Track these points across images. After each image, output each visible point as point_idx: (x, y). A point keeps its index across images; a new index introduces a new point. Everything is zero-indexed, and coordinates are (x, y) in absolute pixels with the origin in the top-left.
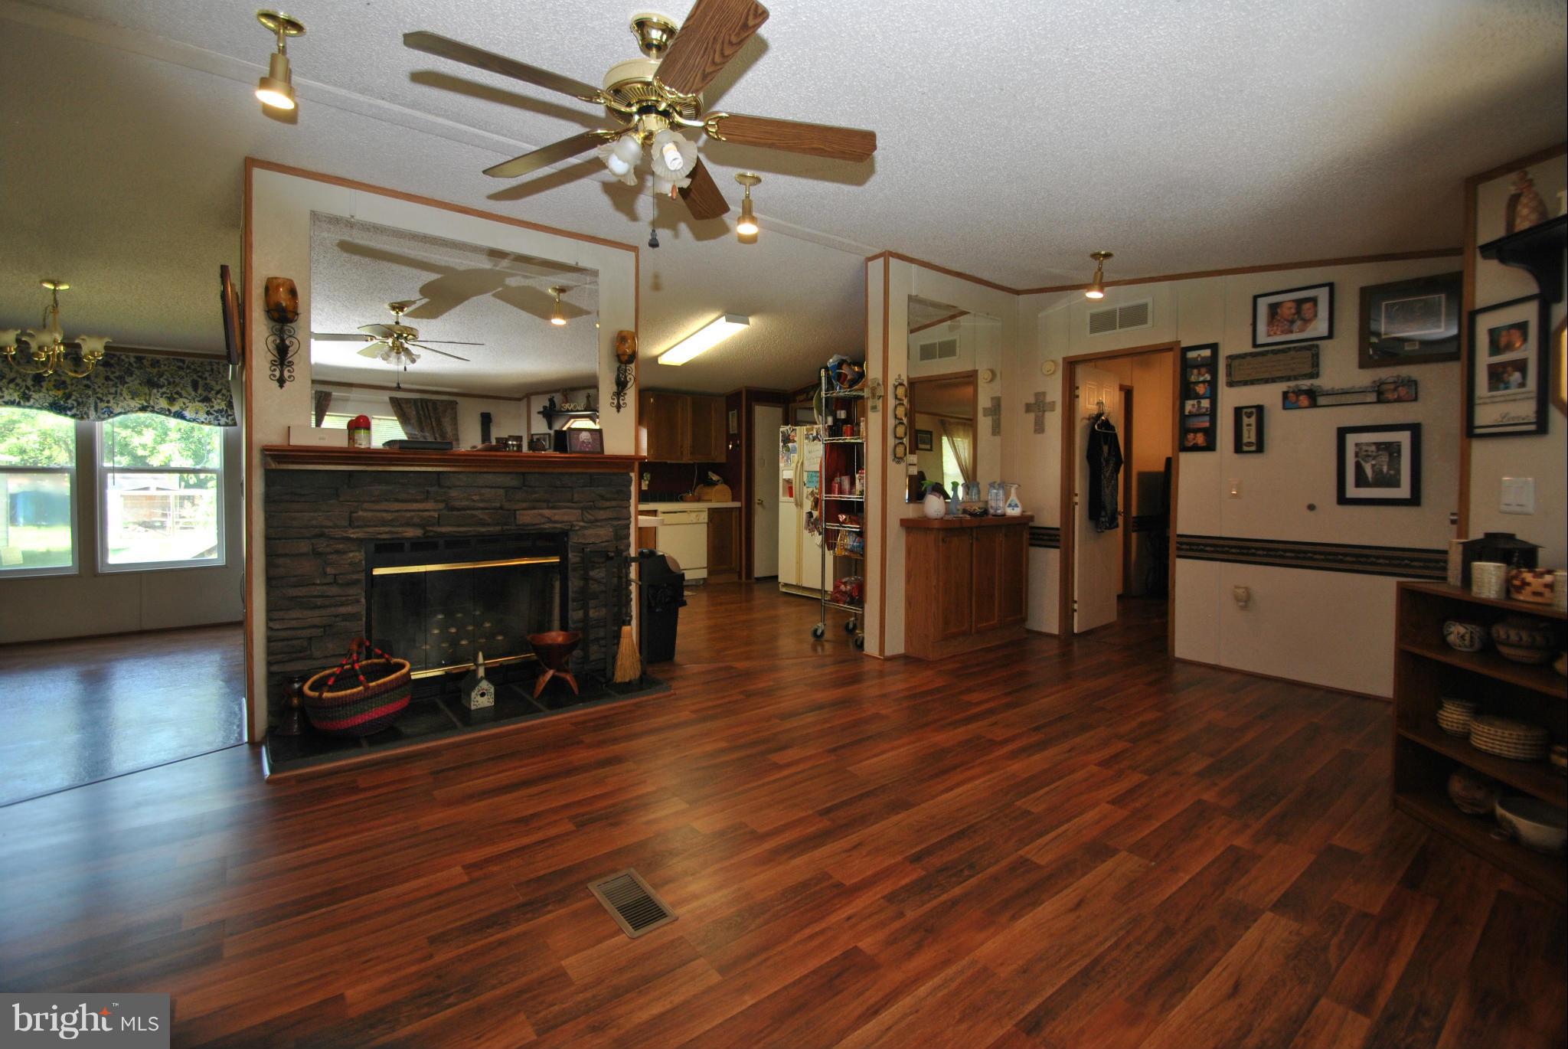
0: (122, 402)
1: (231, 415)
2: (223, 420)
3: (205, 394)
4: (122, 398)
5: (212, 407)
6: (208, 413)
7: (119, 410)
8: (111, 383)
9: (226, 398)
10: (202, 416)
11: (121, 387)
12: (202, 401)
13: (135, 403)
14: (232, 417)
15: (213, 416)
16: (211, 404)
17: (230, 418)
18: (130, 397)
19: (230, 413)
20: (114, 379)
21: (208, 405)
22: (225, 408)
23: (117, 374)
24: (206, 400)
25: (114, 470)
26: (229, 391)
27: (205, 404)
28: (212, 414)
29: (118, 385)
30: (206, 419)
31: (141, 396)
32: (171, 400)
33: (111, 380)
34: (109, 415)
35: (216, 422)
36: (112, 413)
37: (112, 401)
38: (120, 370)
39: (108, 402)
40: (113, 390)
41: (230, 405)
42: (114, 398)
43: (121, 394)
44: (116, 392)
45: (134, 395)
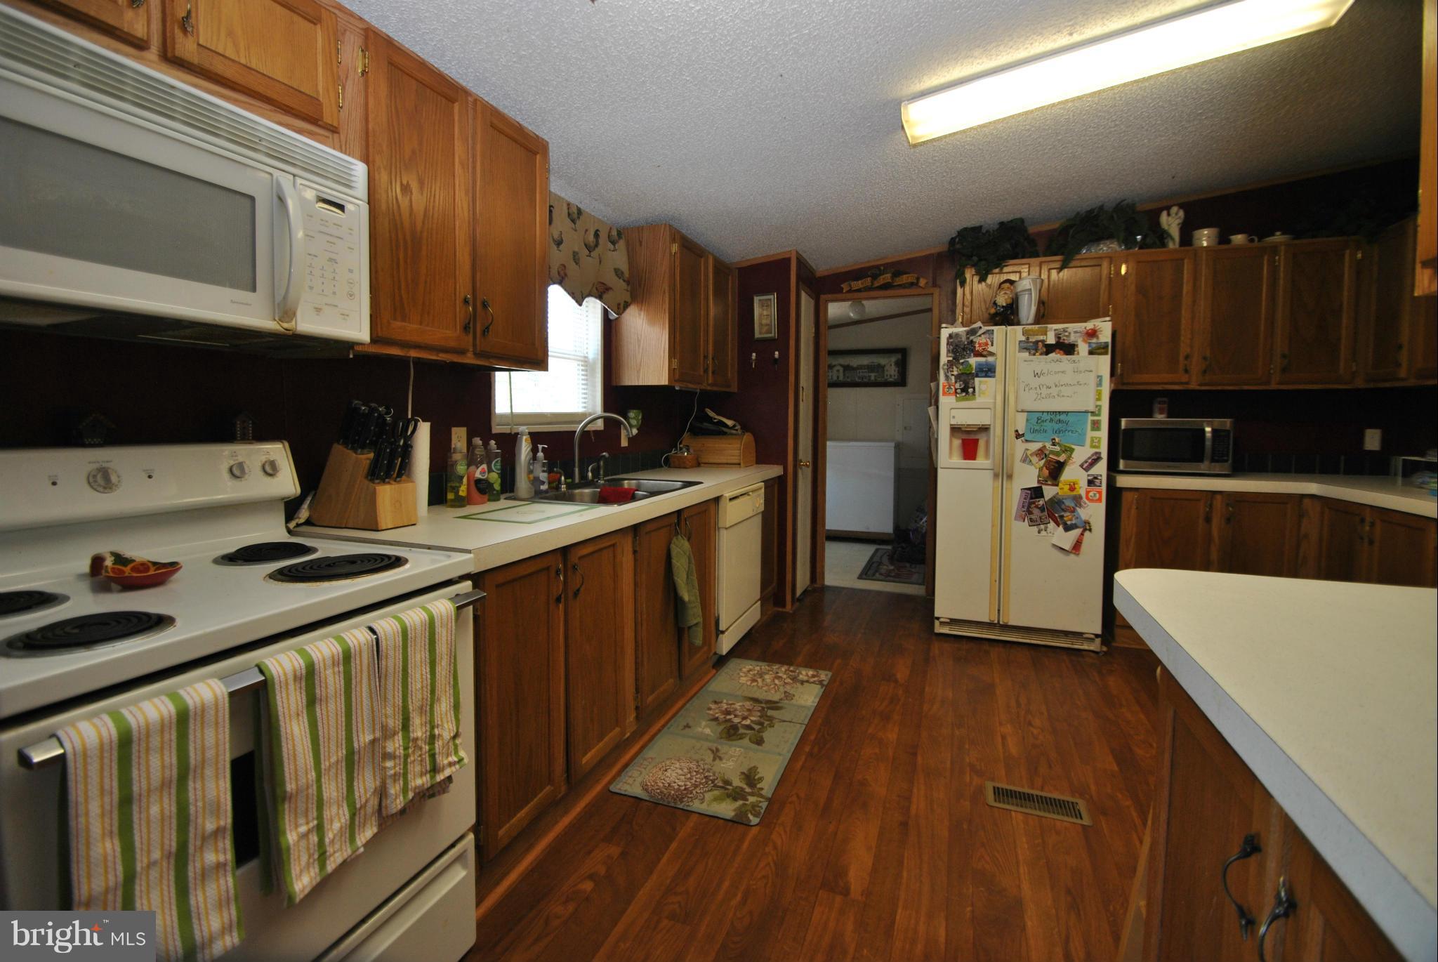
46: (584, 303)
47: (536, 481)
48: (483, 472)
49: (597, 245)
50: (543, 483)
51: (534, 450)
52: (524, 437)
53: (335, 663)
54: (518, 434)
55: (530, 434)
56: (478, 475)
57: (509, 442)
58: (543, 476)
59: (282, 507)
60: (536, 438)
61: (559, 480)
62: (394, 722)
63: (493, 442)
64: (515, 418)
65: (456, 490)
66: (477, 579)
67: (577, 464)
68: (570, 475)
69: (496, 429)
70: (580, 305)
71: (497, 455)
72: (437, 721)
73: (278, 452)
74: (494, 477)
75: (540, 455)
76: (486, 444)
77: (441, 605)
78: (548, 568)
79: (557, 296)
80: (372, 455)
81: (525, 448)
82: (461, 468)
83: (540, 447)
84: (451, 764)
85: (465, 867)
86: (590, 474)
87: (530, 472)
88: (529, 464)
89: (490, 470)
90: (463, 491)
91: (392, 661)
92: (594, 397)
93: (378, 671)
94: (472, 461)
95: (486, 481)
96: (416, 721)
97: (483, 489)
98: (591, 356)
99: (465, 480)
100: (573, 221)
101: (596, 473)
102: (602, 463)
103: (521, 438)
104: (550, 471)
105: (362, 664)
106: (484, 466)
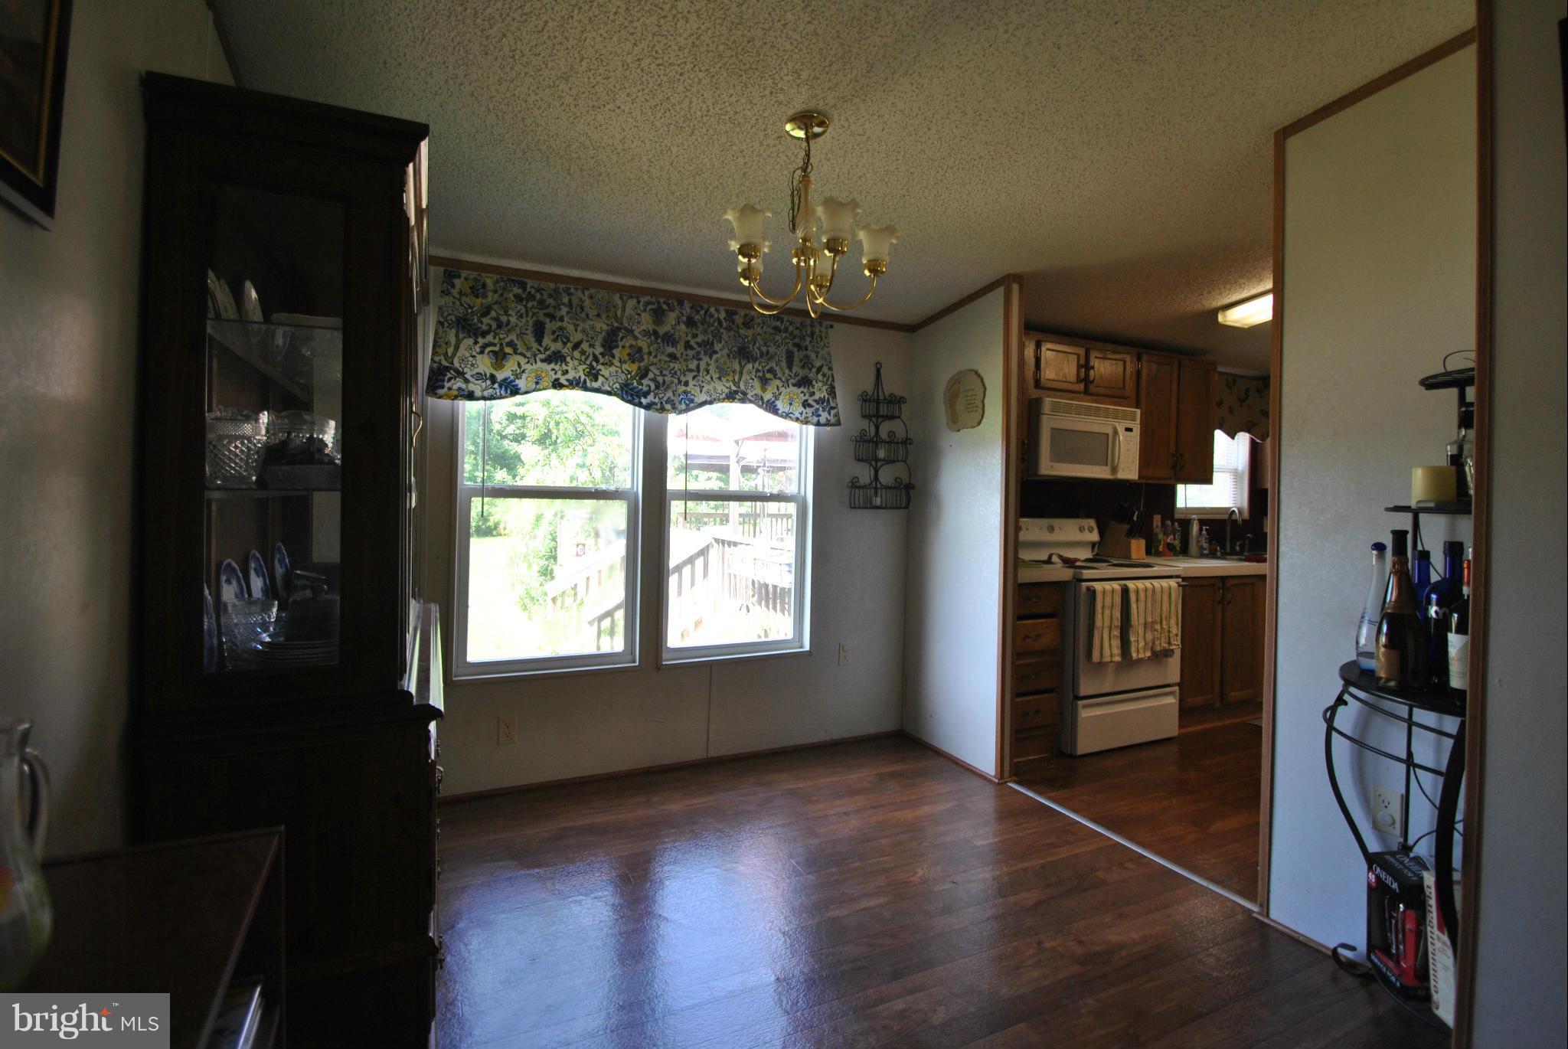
0: (709, 383)
1: (833, 408)
2: (824, 417)
3: (802, 373)
4: (708, 378)
5: (812, 394)
6: (805, 404)
7: (703, 397)
8: (691, 353)
9: (828, 380)
10: (797, 409)
11: (706, 359)
12: (798, 385)
13: (722, 387)
14: (836, 410)
15: (813, 409)
16: (811, 390)
17: (833, 412)
18: (717, 375)
19: (832, 405)
20: (695, 346)
21: (805, 390)
22: (826, 397)
23: (699, 339)
24: (804, 382)
25: (689, 496)
26: (830, 369)
27: (802, 389)
28: (810, 406)
29: (702, 356)
30: (801, 414)
31: (729, 375)
32: (764, 382)
33: (692, 348)
34: (687, 405)
35: (815, 419)
36: (692, 401)
37: (691, 383)
38: (705, 332)
39: (686, 384)
40: (693, 365)
41: (832, 392)
42: (694, 378)
43: (708, 372)
44: (698, 367)
45: (723, 374)
46: (1236, 437)
47: (1201, 548)
48: (1171, 540)
49: (1247, 398)
50: (1205, 549)
51: (1201, 530)
52: (1195, 522)
53: (1143, 590)
54: (1190, 520)
55: (1198, 520)
56: (1169, 541)
57: (1185, 523)
58: (1205, 545)
59: (1090, 546)
60: (1202, 522)
61: (1216, 549)
62: (1158, 619)
63: (1176, 524)
64: (1187, 510)
65: (1157, 547)
66: (1184, 579)
67: (1228, 539)
68: (1223, 547)
69: (1177, 516)
70: (1233, 438)
71: (1179, 531)
72: (1171, 626)
73: (1092, 522)
74: (1177, 543)
75: (1204, 532)
76: (1173, 524)
77: (1173, 583)
78: (1214, 585)
79: (1219, 436)
80: (1128, 527)
81: (1195, 528)
82: (1161, 536)
83: (1204, 528)
84: (1175, 645)
85: (1175, 698)
86: (1238, 548)
87: (1198, 542)
88: (1198, 538)
89: (1175, 539)
90: (1161, 548)
91: (1158, 596)
92: (1242, 496)
93: (1154, 600)
94: (1166, 534)
95: (1172, 544)
96: (1164, 622)
97: (1170, 548)
98: (1240, 468)
99: (1162, 543)
100: (1230, 388)
101: (1242, 547)
102: (1247, 542)
103: (1193, 523)
104: (1210, 543)
105: (1150, 593)
106: (1172, 537)
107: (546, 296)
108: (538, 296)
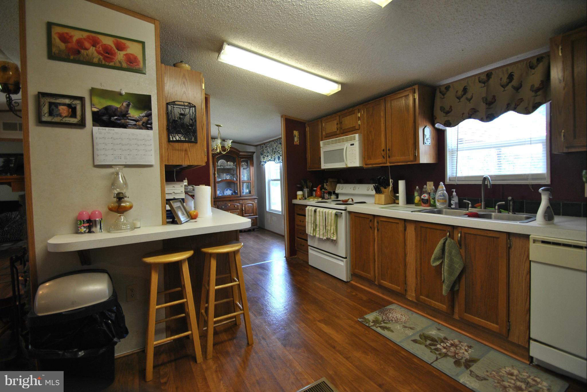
85: (344, 264)
107: (280, 151)
108: (278, 152)
